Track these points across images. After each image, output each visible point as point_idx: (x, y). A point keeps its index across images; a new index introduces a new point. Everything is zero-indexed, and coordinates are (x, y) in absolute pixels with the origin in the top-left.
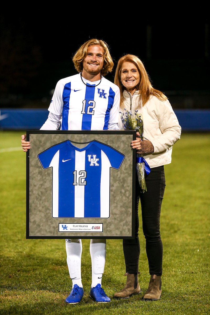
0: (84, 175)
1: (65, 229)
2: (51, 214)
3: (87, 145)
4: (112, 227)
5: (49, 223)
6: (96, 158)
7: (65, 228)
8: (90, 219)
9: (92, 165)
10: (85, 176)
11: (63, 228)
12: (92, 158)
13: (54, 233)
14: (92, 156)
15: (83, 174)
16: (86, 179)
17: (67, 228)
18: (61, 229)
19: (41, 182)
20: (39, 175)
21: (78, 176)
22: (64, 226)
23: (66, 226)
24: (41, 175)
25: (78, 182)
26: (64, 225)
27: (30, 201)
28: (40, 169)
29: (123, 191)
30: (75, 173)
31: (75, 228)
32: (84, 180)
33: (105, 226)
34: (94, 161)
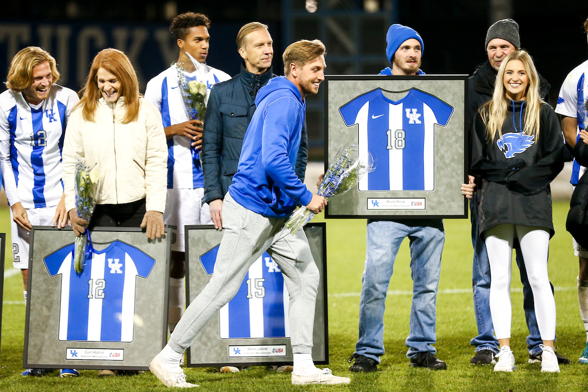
0: (103, 285)
1: (74, 356)
2: (56, 335)
3: (108, 245)
4: (136, 354)
5: (54, 347)
6: (119, 263)
7: (74, 354)
8: (108, 344)
9: (112, 272)
10: (104, 287)
11: (72, 355)
12: (113, 262)
13: (59, 361)
14: (113, 260)
15: (101, 284)
16: (105, 291)
17: (77, 355)
18: (69, 356)
19: (47, 294)
20: (44, 285)
21: (95, 286)
22: (73, 352)
23: (76, 352)
24: (46, 284)
25: (94, 294)
26: (73, 350)
27: (31, 318)
28: (46, 277)
29: (152, 307)
30: (90, 282)
31: (87, 355)
32: (102, 291)
33: (126, 352)
34: (115, 267)
